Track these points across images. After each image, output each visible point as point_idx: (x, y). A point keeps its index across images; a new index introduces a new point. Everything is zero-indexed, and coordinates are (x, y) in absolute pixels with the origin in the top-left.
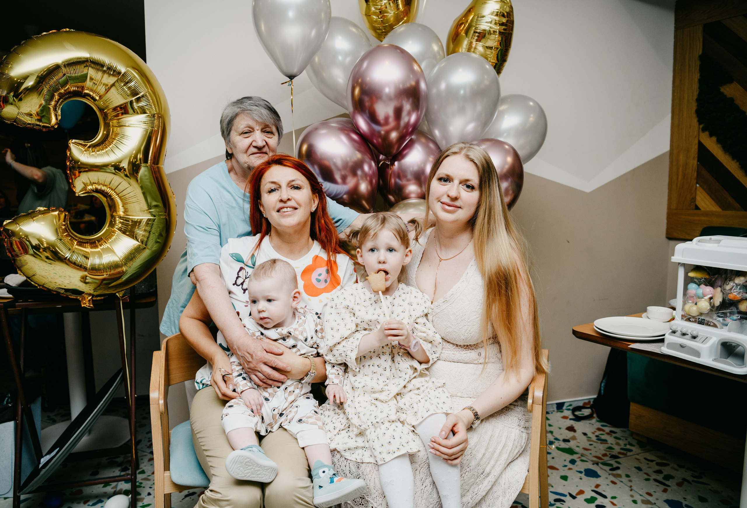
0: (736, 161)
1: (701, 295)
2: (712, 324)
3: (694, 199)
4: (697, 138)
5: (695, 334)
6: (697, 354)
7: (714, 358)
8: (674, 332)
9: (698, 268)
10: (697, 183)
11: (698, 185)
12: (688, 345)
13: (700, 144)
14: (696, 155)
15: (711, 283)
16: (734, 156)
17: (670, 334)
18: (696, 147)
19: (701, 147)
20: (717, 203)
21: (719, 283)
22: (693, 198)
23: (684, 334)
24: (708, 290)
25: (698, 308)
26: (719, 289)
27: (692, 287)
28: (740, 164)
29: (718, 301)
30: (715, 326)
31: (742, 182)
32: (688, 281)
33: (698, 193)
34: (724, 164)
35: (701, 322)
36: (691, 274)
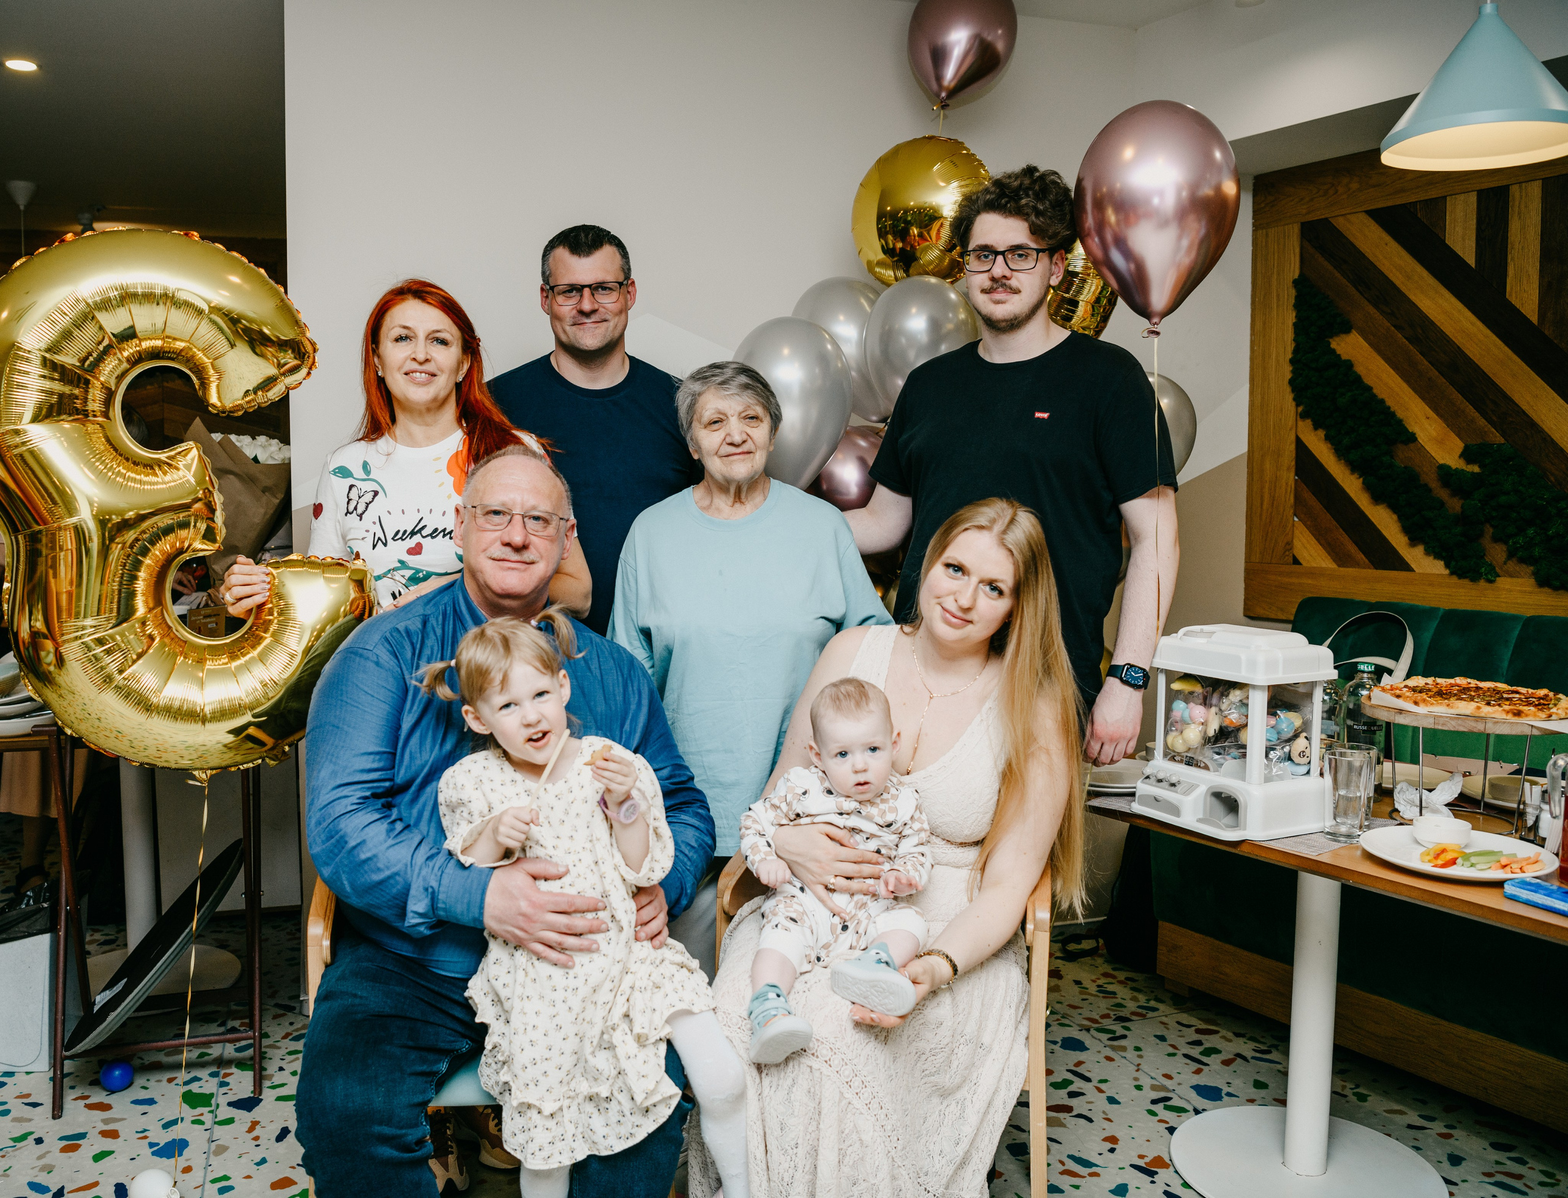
0: (1356, 475)
1: (1187, 719)
2: (1202, 765)
3: (1289, 545)
4: (1293, 432)
5: (1174, 780)
6: (1175, 810)
7: (1201, 816)
8: (1148, 777)
9: (1187, 677)
10: (1295, 515)
11: (1296, 519)
12: (1165, 797)
13: (1299, 442)
14: (1293, 463)
15: (1206, 702)
16: (1355, 467)
17: (1142, 782)
18: (1293, 446)
19: (1301, 447)
20: (1329, 554)
21: (1214, 701)
22: (1288, 543)
23: (1160, 781)
24: (1198, 711)
25: (1184, 741)
26: (1214, 710)
27: (1179, 706)
28: (1364, 483)
29: (1213, 728)
30: (1206, 768)
31: (1370, 516)
32: (1172, 696)
33: (1297, 532)
34: (1340, 481)
35: (1188, 764)
36: (1176, 686)
